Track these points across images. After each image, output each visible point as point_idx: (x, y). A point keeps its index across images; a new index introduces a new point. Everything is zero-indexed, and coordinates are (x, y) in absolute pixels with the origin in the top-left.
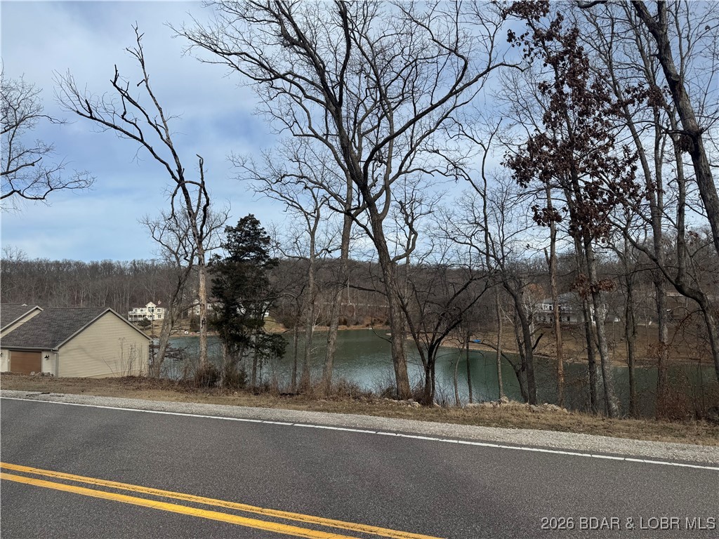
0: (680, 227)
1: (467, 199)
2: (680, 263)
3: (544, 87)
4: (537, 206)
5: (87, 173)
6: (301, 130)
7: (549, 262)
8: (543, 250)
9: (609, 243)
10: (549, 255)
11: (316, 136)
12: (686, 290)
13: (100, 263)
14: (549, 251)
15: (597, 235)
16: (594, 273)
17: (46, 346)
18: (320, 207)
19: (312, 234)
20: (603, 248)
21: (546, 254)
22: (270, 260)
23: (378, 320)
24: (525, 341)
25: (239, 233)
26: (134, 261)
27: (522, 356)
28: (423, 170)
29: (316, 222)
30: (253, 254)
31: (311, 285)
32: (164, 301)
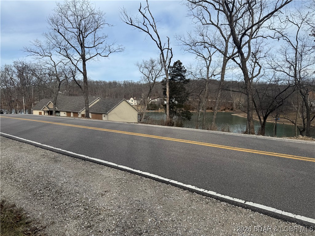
1: (283, 49)
5: (122, 45)
6: (206, 22)
11: (213, 24)
13: (112, 82)
17: (104, 112)
19: (208, 68)
22: (186, 80)
23: (227, 108)
24: (307, 117)
25: (174, 69)
26: (125, 81)
27: (304, 124)
28: (262, 36)
29: (210, 63)
30: (179, 77)
31: (207, 90)
32: (136, 98)
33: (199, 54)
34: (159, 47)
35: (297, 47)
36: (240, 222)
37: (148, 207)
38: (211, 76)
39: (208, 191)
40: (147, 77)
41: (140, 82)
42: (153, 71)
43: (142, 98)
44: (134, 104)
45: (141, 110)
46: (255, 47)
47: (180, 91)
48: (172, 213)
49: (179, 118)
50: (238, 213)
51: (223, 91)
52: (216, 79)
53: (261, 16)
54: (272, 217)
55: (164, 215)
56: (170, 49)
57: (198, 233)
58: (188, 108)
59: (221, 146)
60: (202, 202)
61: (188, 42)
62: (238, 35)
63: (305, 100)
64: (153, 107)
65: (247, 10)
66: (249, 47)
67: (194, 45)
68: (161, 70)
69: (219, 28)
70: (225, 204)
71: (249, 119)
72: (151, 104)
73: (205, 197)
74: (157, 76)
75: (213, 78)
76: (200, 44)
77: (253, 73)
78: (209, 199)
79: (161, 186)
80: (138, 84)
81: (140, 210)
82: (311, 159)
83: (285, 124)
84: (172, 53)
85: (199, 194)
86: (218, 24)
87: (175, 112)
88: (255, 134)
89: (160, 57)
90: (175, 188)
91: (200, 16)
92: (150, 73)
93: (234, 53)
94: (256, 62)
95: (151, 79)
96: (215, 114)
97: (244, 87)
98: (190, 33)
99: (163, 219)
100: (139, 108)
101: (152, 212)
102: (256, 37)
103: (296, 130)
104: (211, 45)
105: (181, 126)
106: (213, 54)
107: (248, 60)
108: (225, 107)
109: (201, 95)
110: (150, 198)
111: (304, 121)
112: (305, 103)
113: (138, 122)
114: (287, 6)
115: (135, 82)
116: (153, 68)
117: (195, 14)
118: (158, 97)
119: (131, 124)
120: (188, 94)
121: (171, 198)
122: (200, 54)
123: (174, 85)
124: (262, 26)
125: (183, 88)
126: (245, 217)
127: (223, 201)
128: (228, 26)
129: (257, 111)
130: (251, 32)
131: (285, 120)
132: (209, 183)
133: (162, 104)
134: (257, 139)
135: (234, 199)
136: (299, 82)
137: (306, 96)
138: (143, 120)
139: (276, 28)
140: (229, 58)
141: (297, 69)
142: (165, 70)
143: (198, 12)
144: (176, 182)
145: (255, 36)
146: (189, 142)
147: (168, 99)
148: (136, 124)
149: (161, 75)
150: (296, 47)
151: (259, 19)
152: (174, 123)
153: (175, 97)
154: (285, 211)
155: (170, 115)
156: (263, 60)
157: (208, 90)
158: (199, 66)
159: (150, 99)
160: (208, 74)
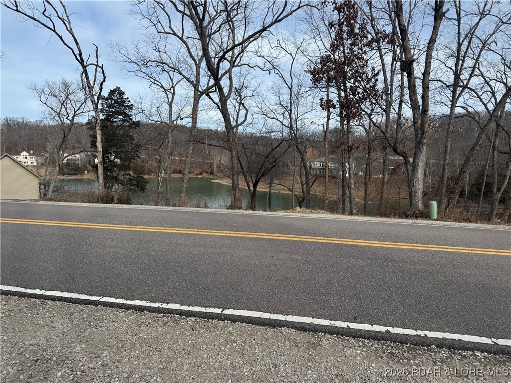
0: (399, 114)
1: (275, 87)
2: (397, 135)
3: (331, 25)
4: (323, 98)
6: (164, 29)
7: (325, 132)
8: (322, 126)
9: (360, 122)
10: (325, 128)
11: (175, 34)
12: (399, 151)
14: (325, 126)
15: (354, 117)
16: (350, 139)
18: (175, 86)
19: (170, 106)
20: (356, 125)
21: (324, 128)
22: (133, 122)
23: (205, 171)
24: (306, 183)
25: (110, 101)
26: (7, 118)
27: (303, 192)
28: (248, 65)
29: (173, 97)
30: (120, 117)
31: (170, 142)
32: (35, 151)
33: (155, 82)
34: (77, 59)
35: (291, 85)
36: (214, 342)
37: (57, 351)
38: (177, 119)
39: (168, 304)
40: (57, 112)
41: (41, 121)
42: (69, 102)
43: (48, 153)
44: (29, 164)
45: (46, 176)
46: (238, 80)
47: (123, 142)
48: (103, 353)
49: (124, 188)
50: (212, 330)
51: (195, 145)
52: (184, 124)
53: (246, 34)
54: (257, 325)
55: (87, 359)
56: (99, 67)
57: (147, 375)
58: (140, 171)
59: (191, 231)
60: (156, 325)
61: (134, 58)
62: (215, 58)
63: (303, 160)
64: (73, 169)
65: (226, 22)
66: (230, 79)
67: (146, 64)
68: (85, 101)
69: (184, 42)
70: (194, 320)
71: (234, 187)
72: (68, 164)
73: (162, 314)
74: (78, 112)
75: (179, 122)
76: (154, 64)
77: (237, 119)
78: (169, 316)
79: (83, 310)
80: (38, 125)
81: (39, 361)
82: (307, 237)
83: (281, 192)
84: (103, 73)
85: (152, 312)
86: (183, 35)
87: (116, 179)
88: (242, 209)
89: (82, 79)
90: (109, 310)
91: (153, 18)
92: (63, 106)
93: (210, 85)
94: (241, 103)
95: (66, 117)
96: (186, 181)
97: (225, 140)
98: (136, 44)
99: (86, 366)
100: (43, 171)
101: (64, 358)
102: (239, 65)
103: (294, 200)
104: (174, 69)
105: (128, 202)
106: (177, 84)
107: (231, 99)
108: (201, 170)
109: (160, 149)
110: (60, 335)
111: (303, 189)
112: (303, 163)
113: (40, 198)
114: (278, 26)
115: (30, 122)
116: (67, 98)
117: (144, 13)
118: (81, 152)
119: (23, 202)
120: (138, 147)
121: (102, 329)
122: (155, 80)
123: (111, 129)
124: (247, 49)
125: (129, 136)
126: (222, 333)
127: (191, 316)
128: (197, 41)
129: (244, 176)
130: (232, 57)
131: (282, 187)
132: (170, 292)
133: (90, 164)
134: (243, 215)
135: (207, 308)
136: (295, 135)
137: (304, 154)
138: (50, 194)
139: (265, 55)
140: (202, 93)
141: (293, 116)
142: (92, 103)
143: (150, 11)
144: (113, 300)
145: (239, 62)
146: (139, 229)
147: (100, 155)
148: (33, 202)
149: (85, 110)
150: (290, 87)
151: (243, 38)
152: (113, 197)
153: (115, 152)
154: (274, 313)
155: (105, 183)
156: (251, 101)
157: (172, 141)
158: (155, 101)
159: (66, 155)
160: (171, 114)
